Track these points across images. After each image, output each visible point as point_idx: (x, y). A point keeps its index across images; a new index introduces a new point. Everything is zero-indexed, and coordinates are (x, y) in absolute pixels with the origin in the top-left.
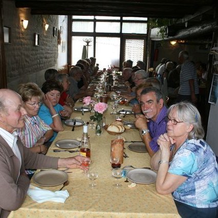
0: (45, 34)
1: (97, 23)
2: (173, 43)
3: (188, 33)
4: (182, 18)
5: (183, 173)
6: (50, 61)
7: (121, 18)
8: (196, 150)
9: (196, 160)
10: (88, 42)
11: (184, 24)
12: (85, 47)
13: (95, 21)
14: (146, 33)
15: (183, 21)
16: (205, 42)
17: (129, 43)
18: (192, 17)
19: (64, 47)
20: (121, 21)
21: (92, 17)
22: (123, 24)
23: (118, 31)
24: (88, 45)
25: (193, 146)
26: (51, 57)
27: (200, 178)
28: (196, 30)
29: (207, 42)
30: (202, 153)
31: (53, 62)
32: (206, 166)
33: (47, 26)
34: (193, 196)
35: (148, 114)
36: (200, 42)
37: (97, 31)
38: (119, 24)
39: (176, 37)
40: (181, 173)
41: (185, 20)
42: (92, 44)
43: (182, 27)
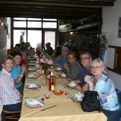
0: (1, 28)
1: (28, 22)
2: (71, 33)
3: (83, 27)
4: (79, 19)
5: (102, 92)
6: (3, 44)
7: (42, 20)
8: (106, 80)
9: (107, 85)
10: (23, 33)
11: (81, 23)
12: (21, 36)
13: (27, 21)
14: (56, 28)
15: (80, 21)
16: (89, 32)
17: (47, 34)
18: (86, 19)
19: (9, 36)
20: (42, 21)
21: (25, 19)
22: (43, 23)
23: (40, 27)
24: (23, 35)
25: (105, 79)
26: (4, 42)
27: (109, 94)
28: (88, 26)
29: (91, 32)
30: (109, 82)
31: (5, 45)
32: (111, 88)
33: (2, 24)
34: (107, 103)
35: (84, 64)
36: (87, 32)
37: (28, 27)
38: (41, 23)
39: (76, 30)
40: (101, 92)
41: (81, 21)
42: (25, 34)
43: (80, 25)
